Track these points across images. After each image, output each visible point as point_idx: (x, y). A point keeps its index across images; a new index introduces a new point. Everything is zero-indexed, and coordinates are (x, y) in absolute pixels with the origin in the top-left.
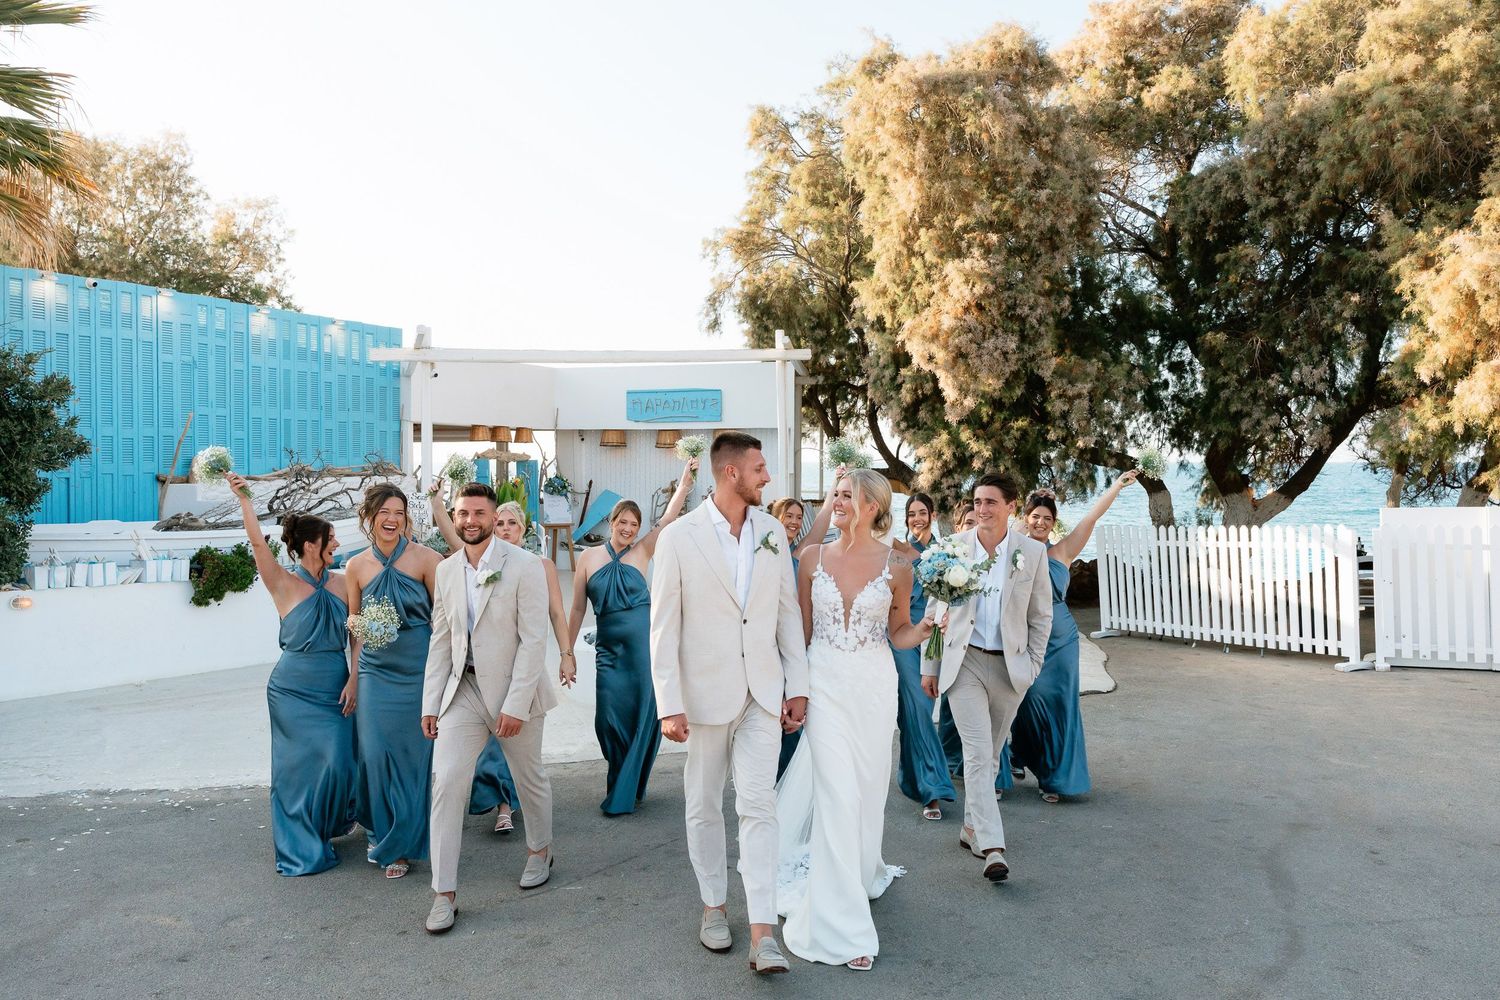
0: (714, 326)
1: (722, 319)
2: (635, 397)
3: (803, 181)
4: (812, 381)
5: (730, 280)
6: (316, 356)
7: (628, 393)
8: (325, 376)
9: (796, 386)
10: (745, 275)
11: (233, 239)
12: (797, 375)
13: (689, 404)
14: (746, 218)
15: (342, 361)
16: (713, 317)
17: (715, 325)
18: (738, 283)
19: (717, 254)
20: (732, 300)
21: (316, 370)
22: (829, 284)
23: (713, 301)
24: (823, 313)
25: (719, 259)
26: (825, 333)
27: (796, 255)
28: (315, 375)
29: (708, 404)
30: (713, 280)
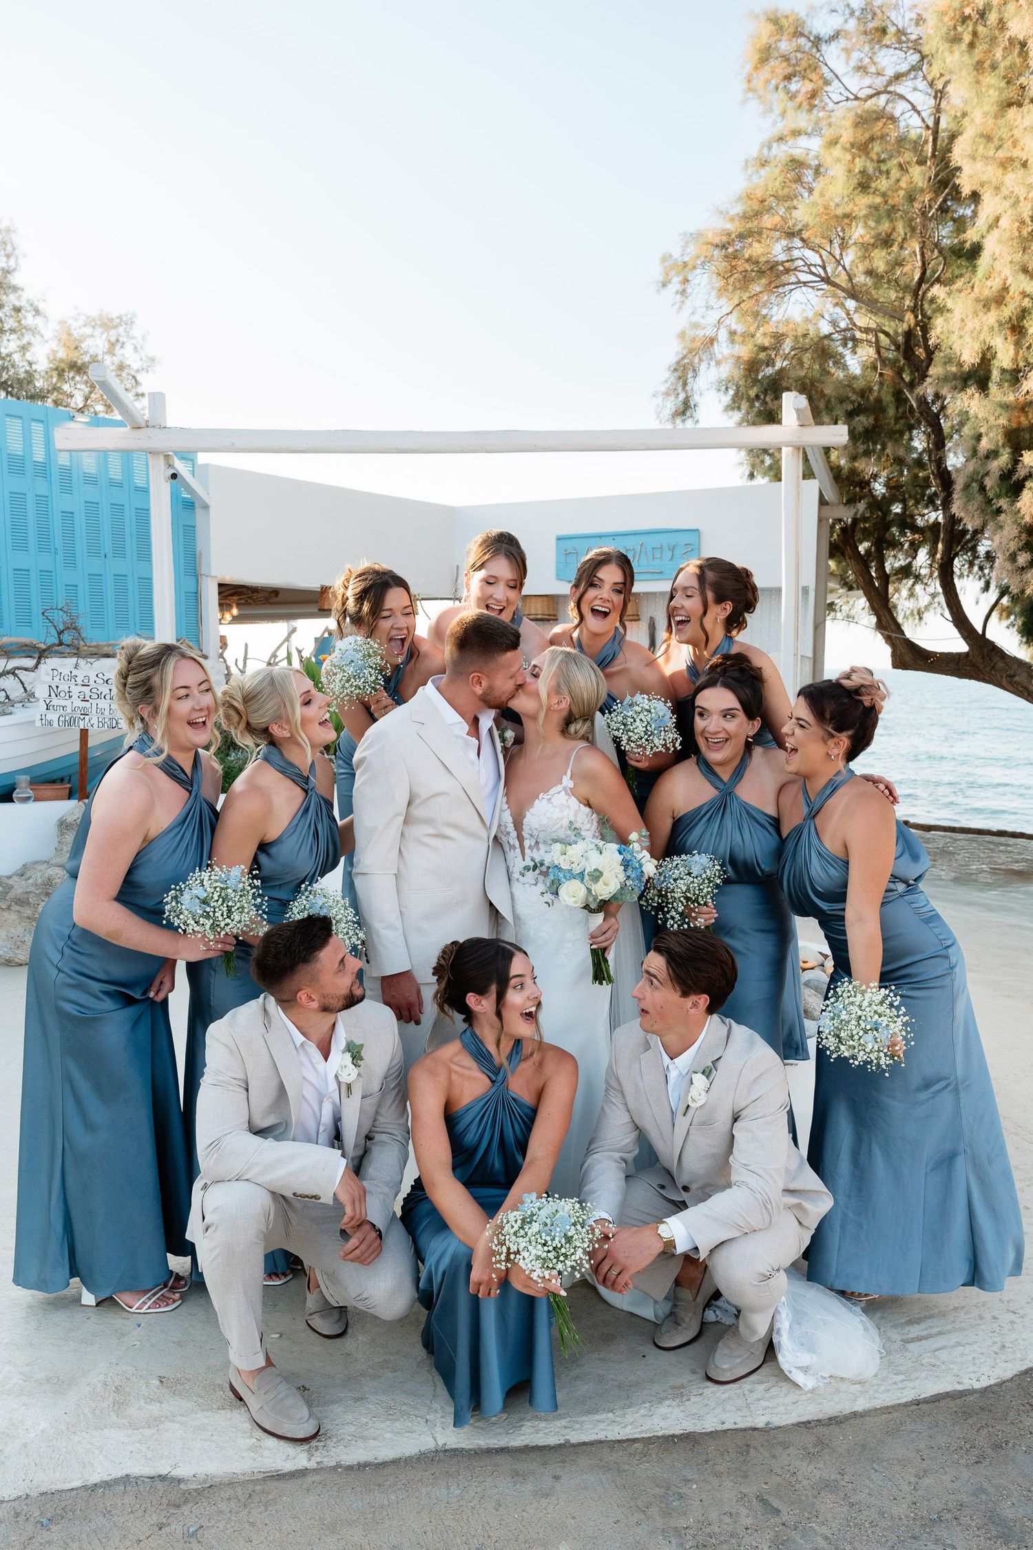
0: (684, 413)
1: (696, 398)
2: (568, 545)
3: (843, 140)
4: (847, 515)
5: (709, 332)
6: (43, 470)
7: (559, 539)
8: (61, 502)
9: (820, 520)
10: (734, 322)
11: (78, 368)
12: (823, 502)
13: (650, 554)
14: (738, 209)
15: (91, 480)
16: (682, 396)
17: (685, 409)
18: (723, 335)
19: (686, 281)
20: (713, 369)
21: (42, 490)
22: (882, 336)
23: (684, 371)
24: (871, 390)
25: (689, 290)
26: (871, 420)
27: (827, 280)
28: (42, 500)
29: (678, 552)
30: (682, 335)
